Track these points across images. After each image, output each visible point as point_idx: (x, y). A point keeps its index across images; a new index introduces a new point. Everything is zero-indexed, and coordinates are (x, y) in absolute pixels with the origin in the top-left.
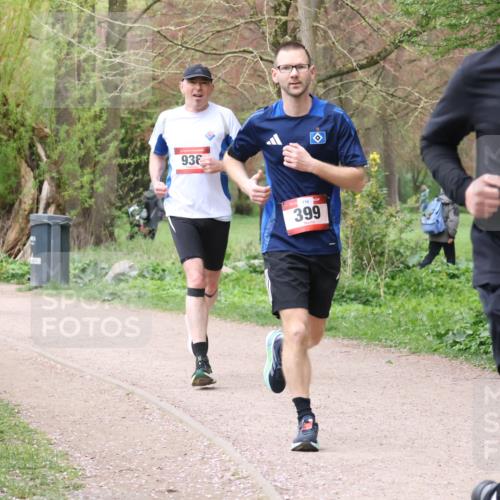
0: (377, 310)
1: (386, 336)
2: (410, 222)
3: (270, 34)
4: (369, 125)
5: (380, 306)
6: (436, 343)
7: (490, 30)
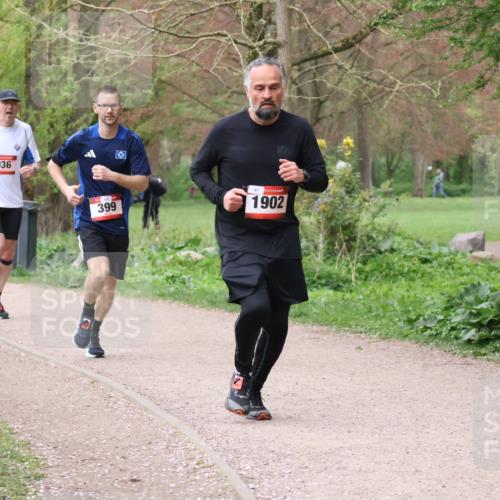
0: (348, 296)
1: (356, 322)
2: (383, 207)
3: (245, 17)
4: (344, 109)
5: (351, 291)
6: (406, 329)
7: (466, 13)
